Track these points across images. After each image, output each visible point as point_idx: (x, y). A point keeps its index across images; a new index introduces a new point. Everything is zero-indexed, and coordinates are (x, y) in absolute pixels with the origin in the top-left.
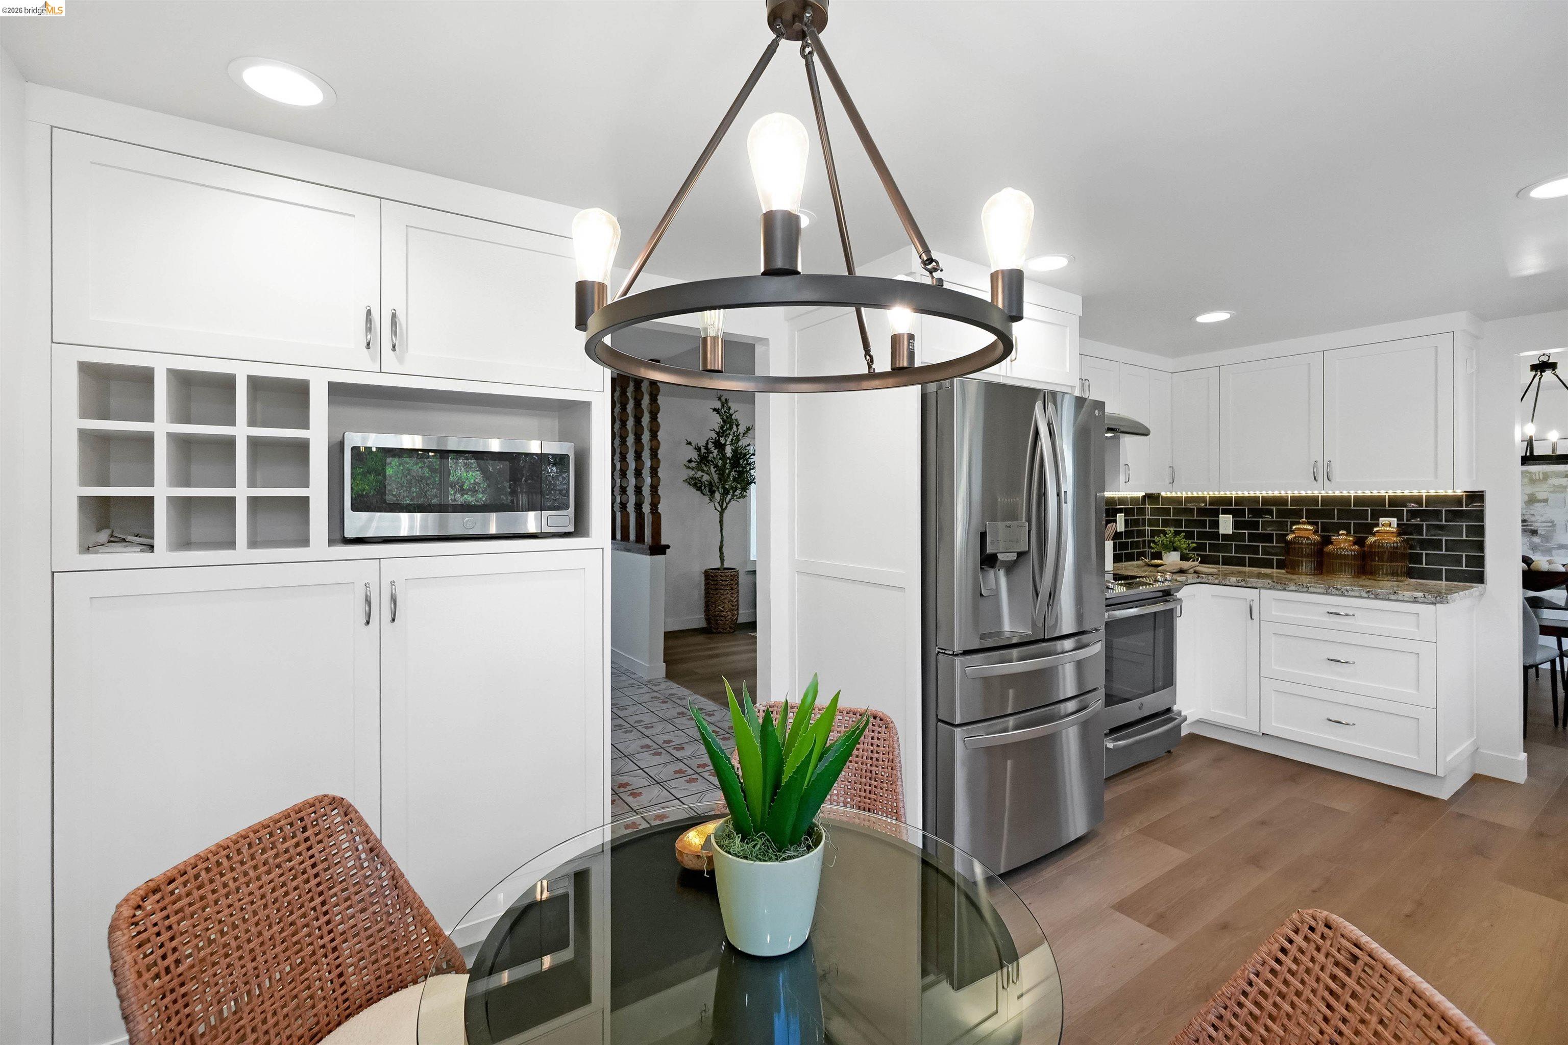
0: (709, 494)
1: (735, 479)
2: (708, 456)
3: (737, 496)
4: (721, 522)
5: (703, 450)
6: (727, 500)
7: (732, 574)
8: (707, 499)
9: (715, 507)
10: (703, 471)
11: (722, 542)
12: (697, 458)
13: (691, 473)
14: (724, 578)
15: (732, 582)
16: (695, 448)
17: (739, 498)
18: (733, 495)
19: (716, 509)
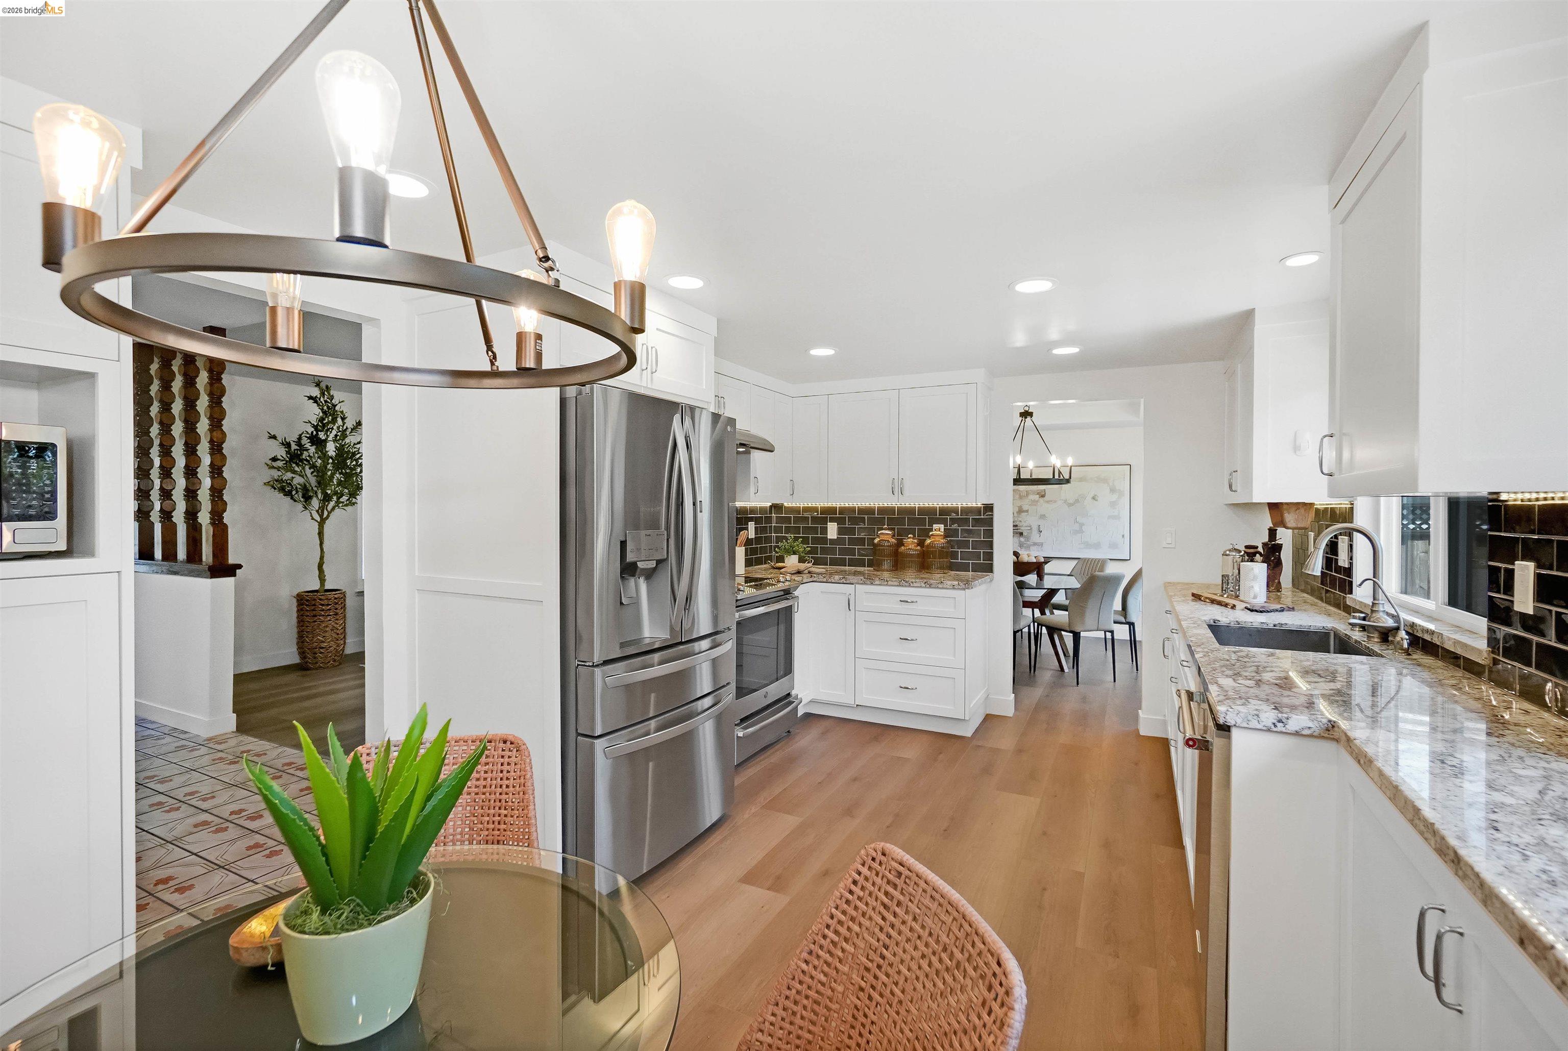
0: (302, 500)
1: (340, 483)
2: (302, 454)
3: (343, 502)
4: (321, 534)
5: (294, 447)
6: (330, 508)
7: (336, 596)
8: (300, 507)
9: (311, 516)
10: (294, 472)
11: (322, 558)
12: (285, 456)
13: (276, 474)
14: (326, 602)
15: (337, 606)
16: (283, 444)
17: (346, 505)
18: (338, 502)
19: (313, 519)
